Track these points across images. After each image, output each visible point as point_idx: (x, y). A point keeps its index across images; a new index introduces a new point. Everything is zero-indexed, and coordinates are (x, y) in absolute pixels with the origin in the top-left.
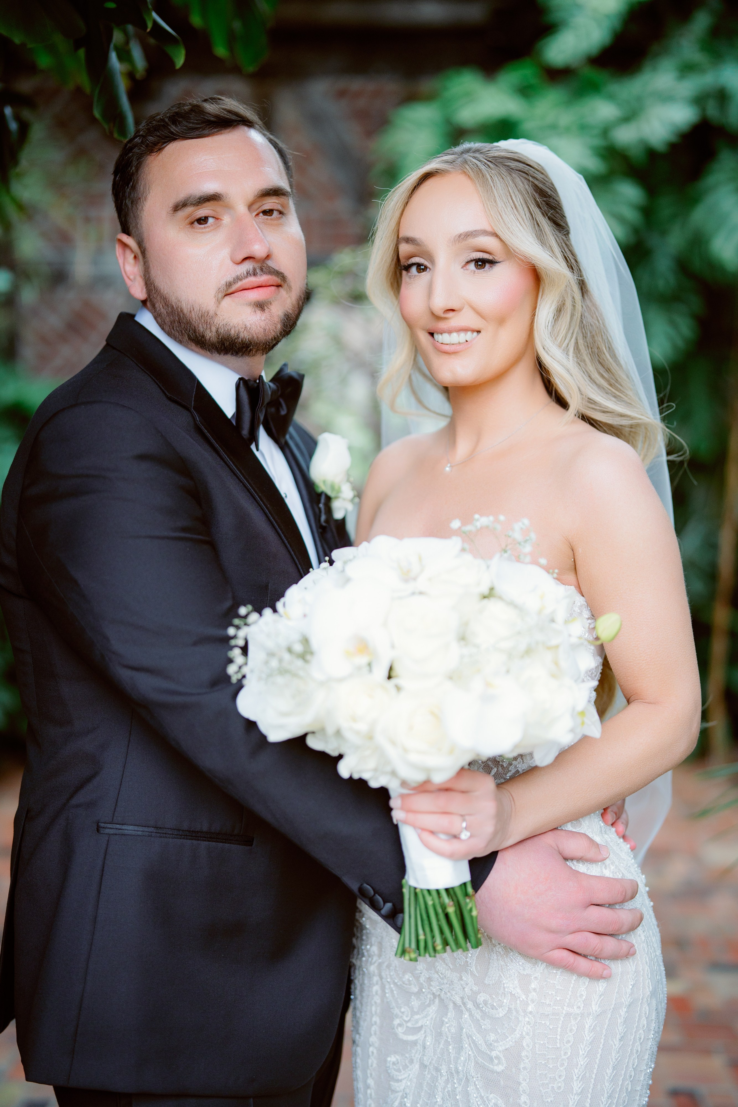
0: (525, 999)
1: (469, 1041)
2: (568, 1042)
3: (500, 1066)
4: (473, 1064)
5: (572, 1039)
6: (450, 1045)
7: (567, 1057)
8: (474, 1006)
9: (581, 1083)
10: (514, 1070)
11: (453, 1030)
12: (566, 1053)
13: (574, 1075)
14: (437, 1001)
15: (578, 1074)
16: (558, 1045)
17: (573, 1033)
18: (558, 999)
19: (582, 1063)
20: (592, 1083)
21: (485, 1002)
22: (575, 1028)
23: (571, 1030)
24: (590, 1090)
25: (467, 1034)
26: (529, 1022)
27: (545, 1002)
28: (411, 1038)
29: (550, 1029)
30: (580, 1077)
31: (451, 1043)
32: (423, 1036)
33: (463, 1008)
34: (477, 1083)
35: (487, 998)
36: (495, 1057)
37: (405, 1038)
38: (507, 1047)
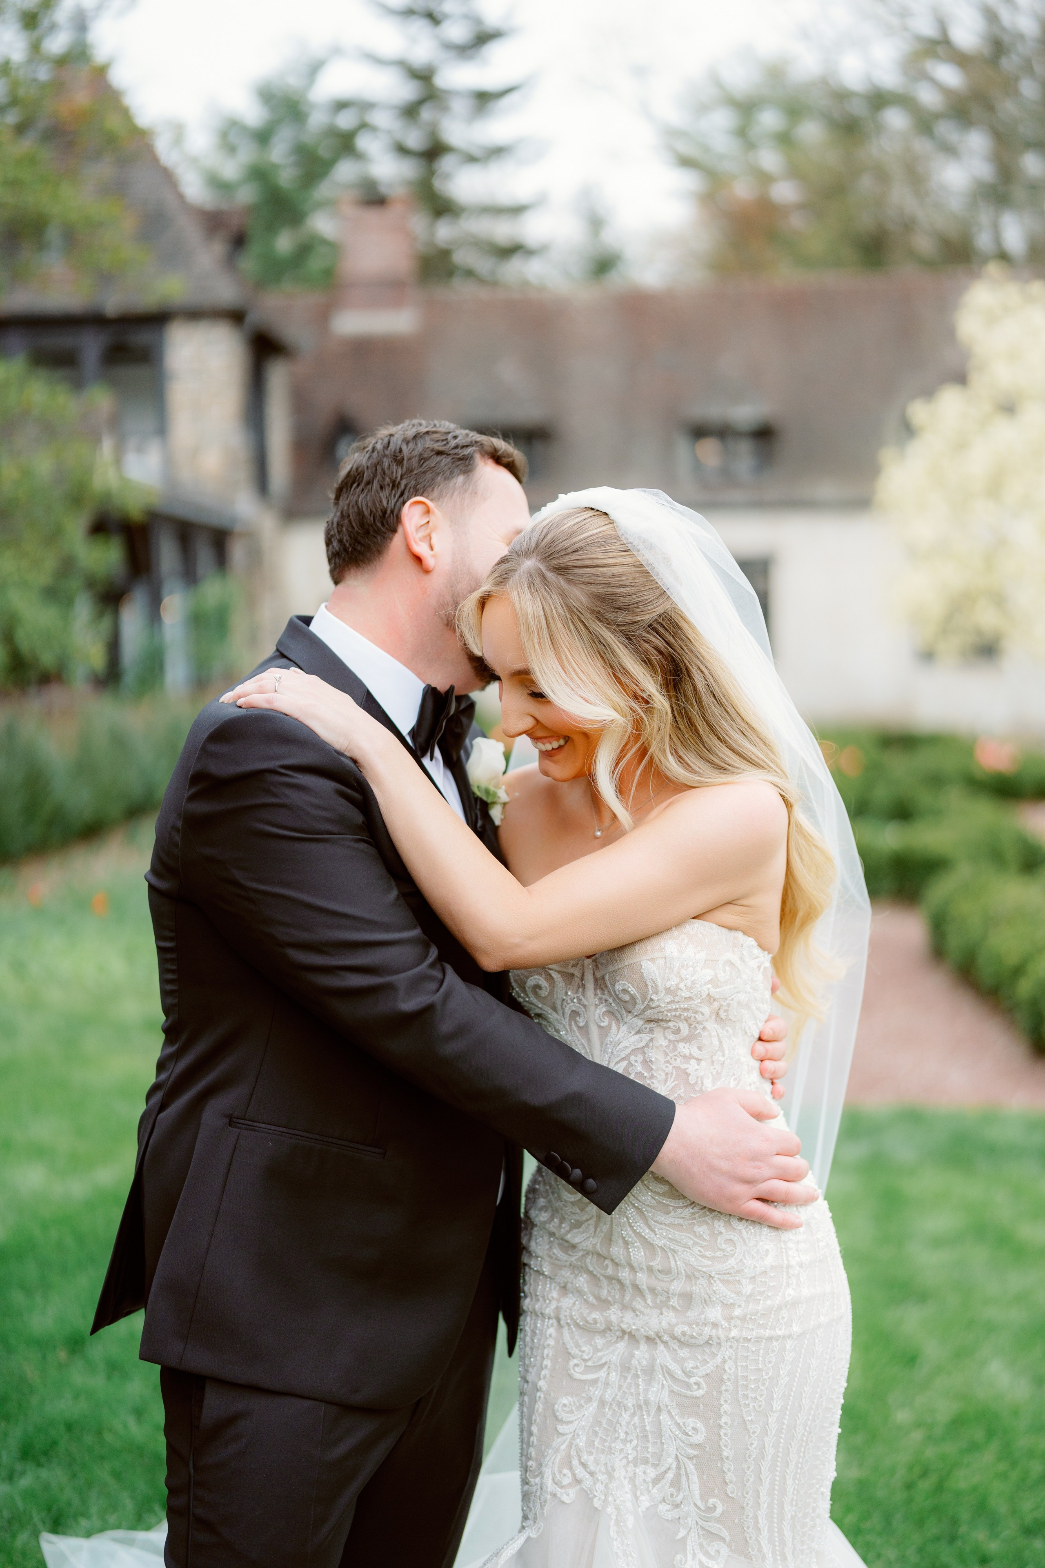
0: (728, 1326)
1: (663, 1371)
2: (771, 1362)
3: (700, 1391)
4: (667, 1393)
6: (639, 1378)
7: (768, 1377)
8: (671, 1338)
10: (715, 1393)
11: (644, 1363)
12: (767, 1373)
14: (626, 1337)
16: (760, 1366)
17: (775, 1353)
21: (683, 1333)
25: (661, 1365)
26: (731, 1346)
28: (589, 1377)
29: (752, 1351)
30: (780, 1395)
31: (640, 1376)
32: (606, 1373)
33: (658, 1341)
34: (671, 1411)
35: (686, 1329)
36: (694, 1383)
37: (583, 1377)
38: (708, 1372)
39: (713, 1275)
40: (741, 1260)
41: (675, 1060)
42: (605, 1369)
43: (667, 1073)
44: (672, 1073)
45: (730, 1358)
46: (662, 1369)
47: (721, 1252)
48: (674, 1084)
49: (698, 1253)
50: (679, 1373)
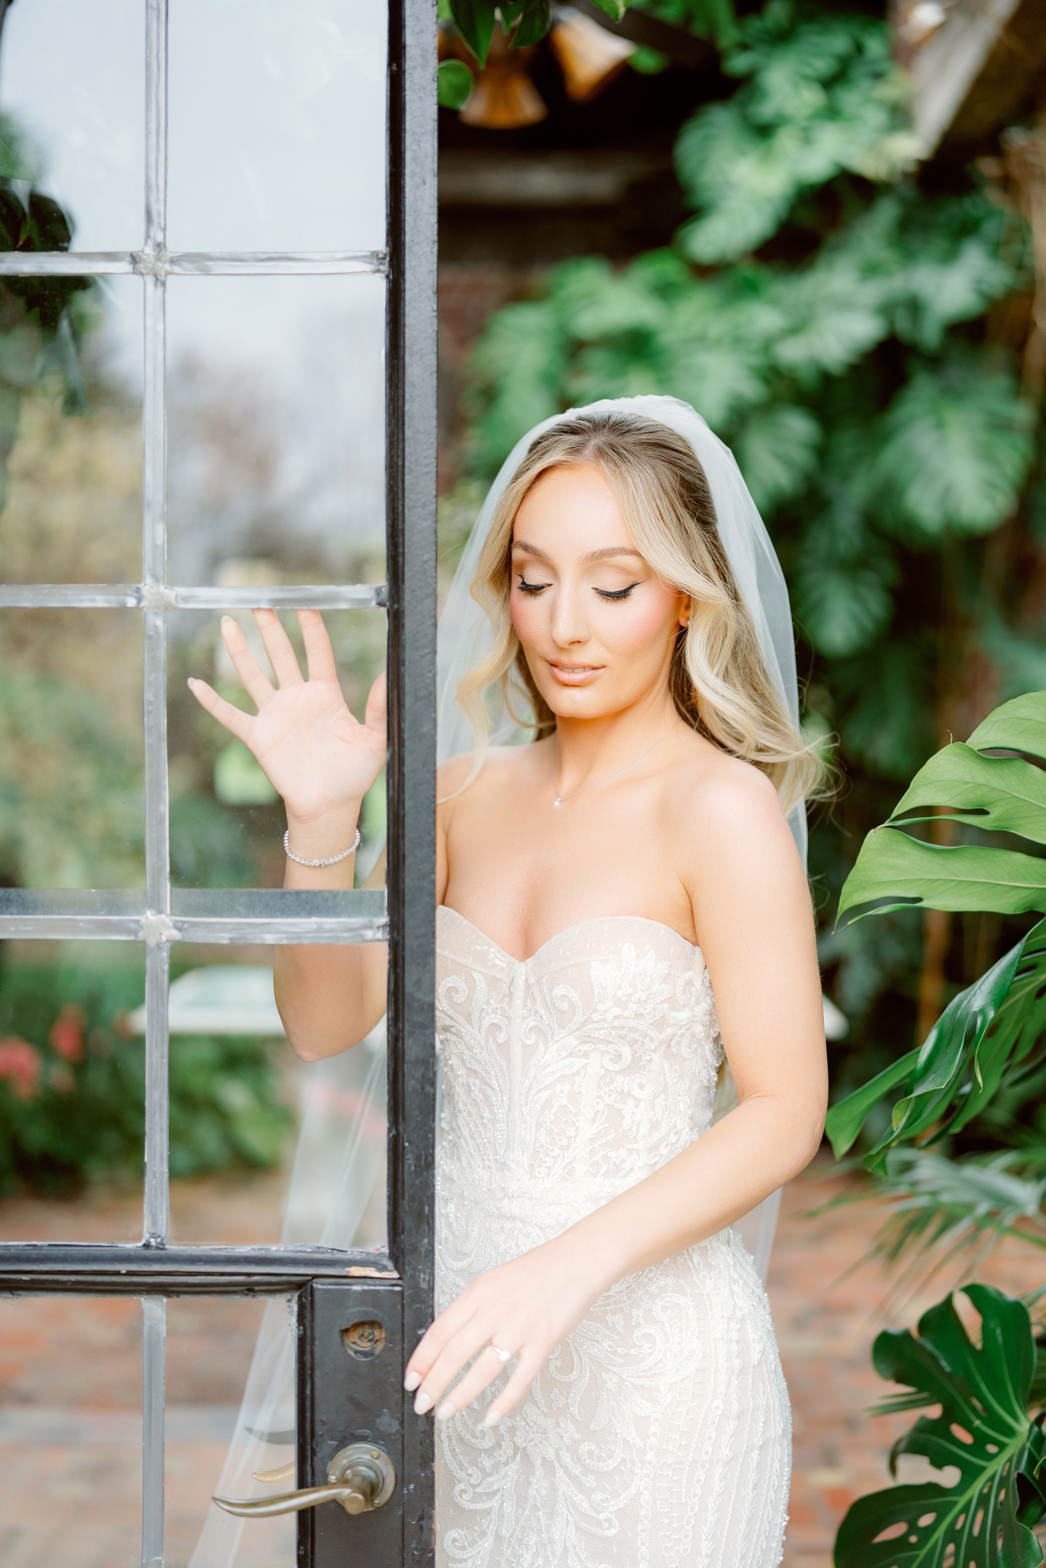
0: (643, 1446)
1: (567, 1503)
2: (696, 1495)
3: (612, 1530)
4: (573, 1531)
5: (699, 1492)
7: (694, 1513)
8: (573, 1460)
9: (711, 1543)
10: (629, 1534)
11: (544, 1492)
12: (692, 1509)
13: (703, 1535)
14: (519, 1456)
15: (707, 1532)
16: (683, 1500)
17: (701, 1484)
18: (683, 1444)
19: (712, 1519)
20: (724, 1543)
21: (590, 1453)
22: (703, 1478)
23: (698, 1481)
24: (722, 1551)
25: (563, 1496)
26: (647, 1474)
27: (667, 1448)
28: (479, 1506)
29: (672, 1482)
30: (710, 1536)
31: (540, 1508)
32: (499, 1502)
33: (557, 1464)
34: (580, 1553)
35: (593, 1448)
36: (604, 1520)
37: (473, 1506)
38: (620, 1506)
39: (624, 1377)
40: (661, 1359)
41: (609, 1096)
42: (498, 1497)
43: (597, 1112)
44: (603, 1113)
45: (646, 1488)
46: (566, 1500)
47: (637, 1350)
48: (603, 1126)
49: (609, 1349)
50: (586, 1506)
